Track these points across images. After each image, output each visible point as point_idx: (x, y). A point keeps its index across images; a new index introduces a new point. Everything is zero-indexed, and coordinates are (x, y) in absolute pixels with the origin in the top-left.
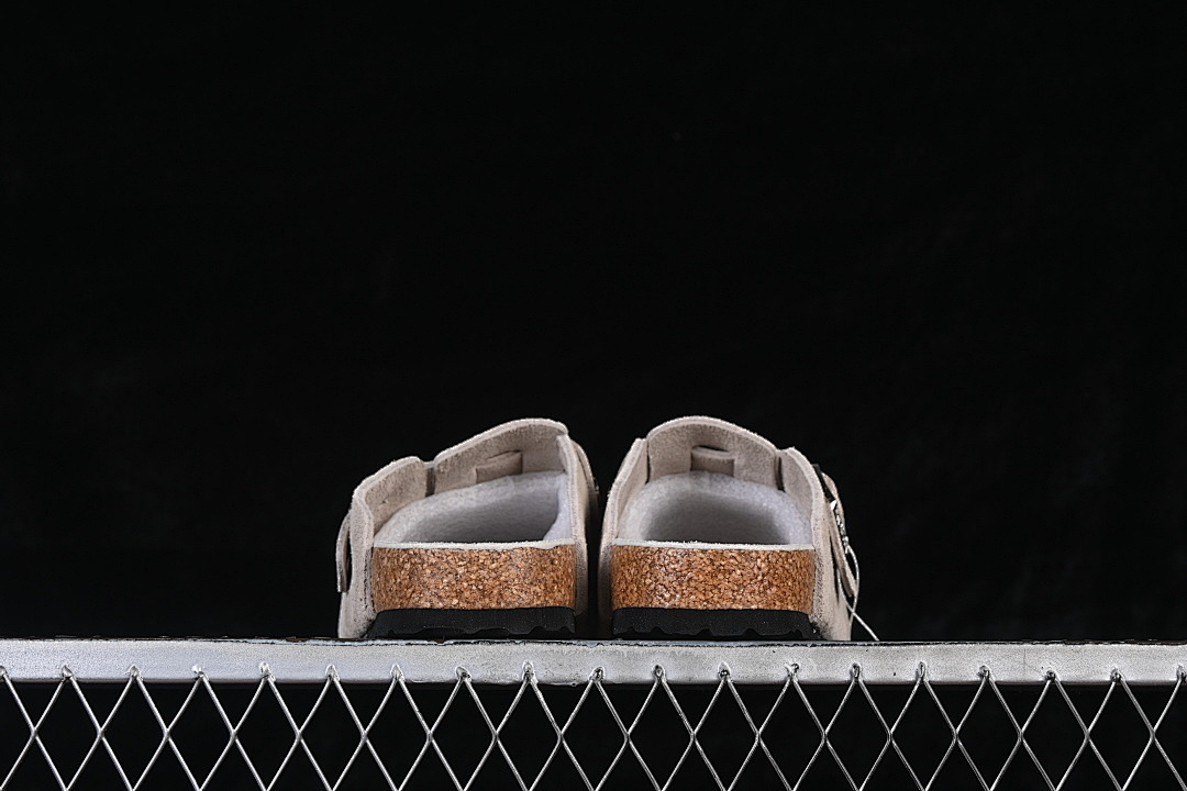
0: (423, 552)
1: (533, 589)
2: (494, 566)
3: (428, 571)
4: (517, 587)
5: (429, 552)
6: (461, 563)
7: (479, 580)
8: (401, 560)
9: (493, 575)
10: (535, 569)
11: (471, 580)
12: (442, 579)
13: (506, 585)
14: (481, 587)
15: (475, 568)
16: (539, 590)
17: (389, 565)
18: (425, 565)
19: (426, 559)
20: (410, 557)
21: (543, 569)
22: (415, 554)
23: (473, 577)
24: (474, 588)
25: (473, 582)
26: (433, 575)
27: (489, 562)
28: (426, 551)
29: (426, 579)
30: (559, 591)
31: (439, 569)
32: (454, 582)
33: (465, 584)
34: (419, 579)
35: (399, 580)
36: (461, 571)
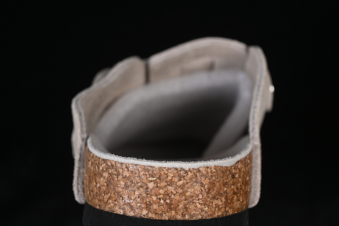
0: (119, 165)
1: (216, 202)
2: (181, 183)
3: (122, 183)
4: (200, 201)
5: (124, 166)
6: (151, 179)
7: (167, 194)
8: (101, 168)
9: (180, 191)
10: (217, 184)
11: (160, 194)
12: (134, 191)
13: (190, 200)
14: (168, 201)
15: (163, 184)
16: (220, 203)
17: (92, 168)
18: (120, 177)
19: (121, 171)
20: (107, 169)
21: (225, 184)
22: (112, 165)
23: (161, 191)
24: (162, 201)
25: (161, 196)
26: (126, 187)
27: (176, 179)
28: (122, 164)
29: (120, 189)
30: (238, 200)
31: (132, 182)
32: (144, 195)
33: (154, 198)
34: (114, 188)
35: (98, 185)
36: (151, 185)
